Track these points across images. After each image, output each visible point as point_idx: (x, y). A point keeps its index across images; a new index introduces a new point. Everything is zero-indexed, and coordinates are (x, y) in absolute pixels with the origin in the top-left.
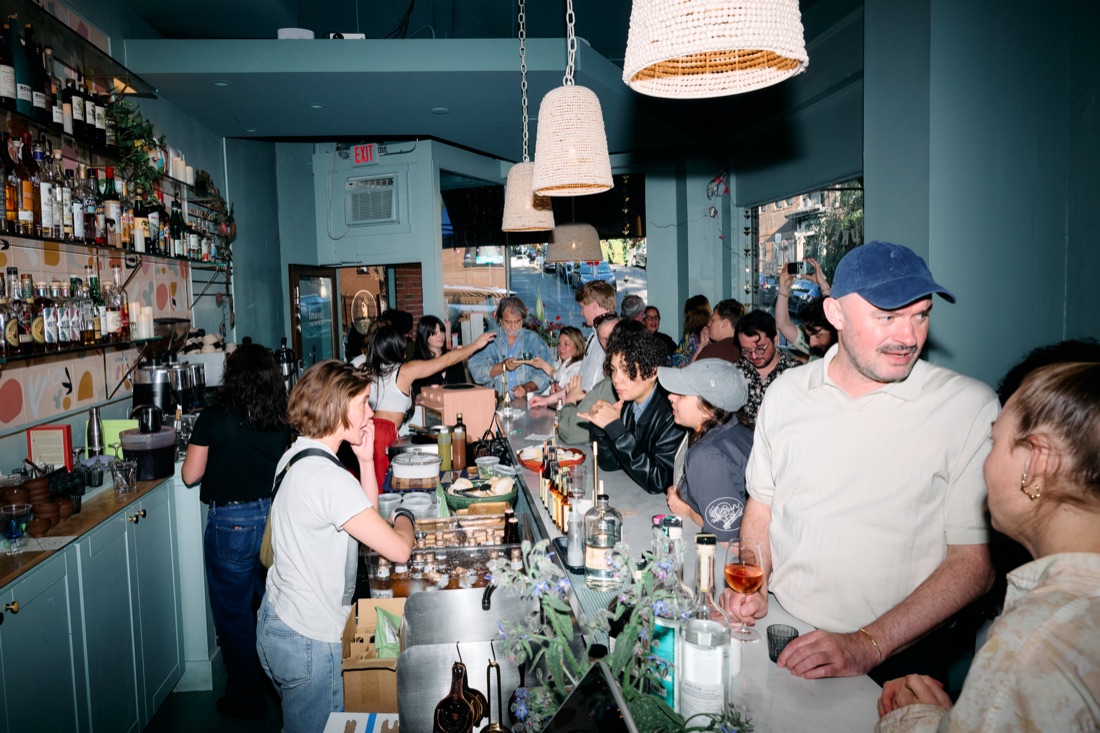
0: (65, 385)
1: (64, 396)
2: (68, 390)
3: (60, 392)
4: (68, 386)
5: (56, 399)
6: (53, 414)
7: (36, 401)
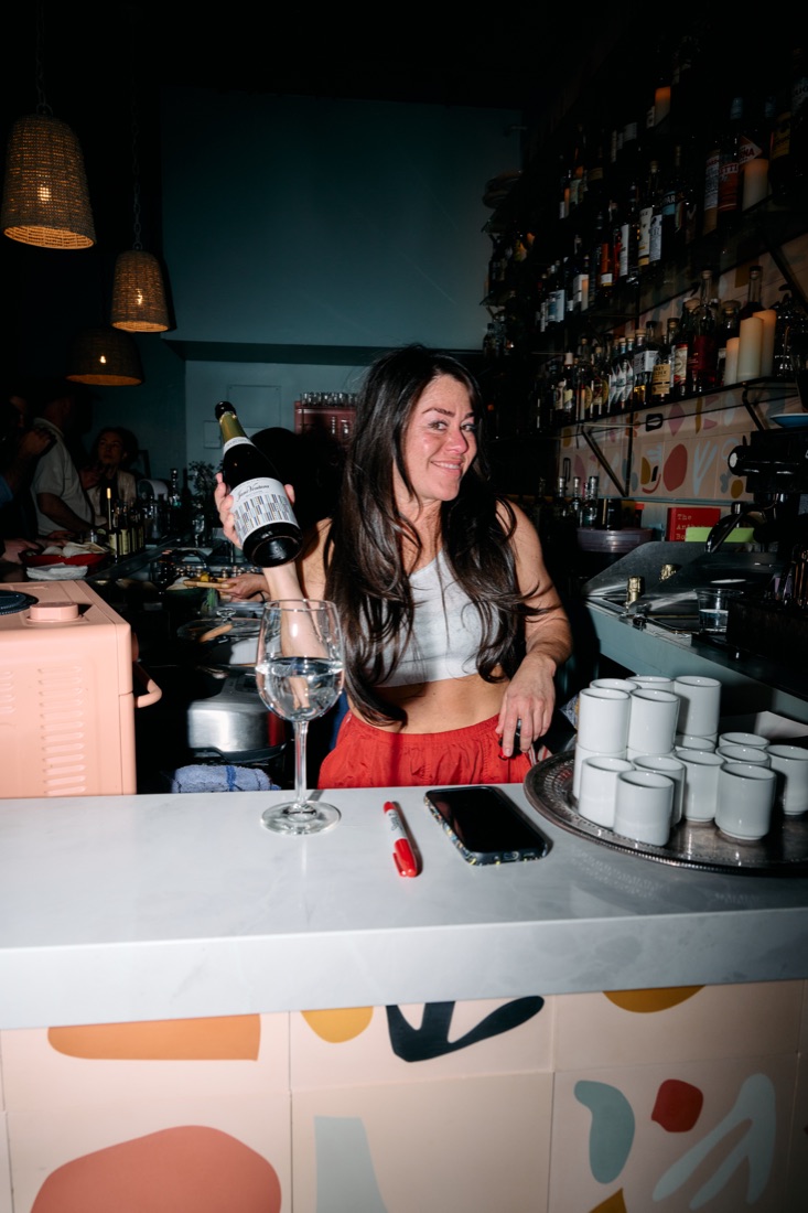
5: (724, 479)
6: (715, 498)
7: (699, 475)
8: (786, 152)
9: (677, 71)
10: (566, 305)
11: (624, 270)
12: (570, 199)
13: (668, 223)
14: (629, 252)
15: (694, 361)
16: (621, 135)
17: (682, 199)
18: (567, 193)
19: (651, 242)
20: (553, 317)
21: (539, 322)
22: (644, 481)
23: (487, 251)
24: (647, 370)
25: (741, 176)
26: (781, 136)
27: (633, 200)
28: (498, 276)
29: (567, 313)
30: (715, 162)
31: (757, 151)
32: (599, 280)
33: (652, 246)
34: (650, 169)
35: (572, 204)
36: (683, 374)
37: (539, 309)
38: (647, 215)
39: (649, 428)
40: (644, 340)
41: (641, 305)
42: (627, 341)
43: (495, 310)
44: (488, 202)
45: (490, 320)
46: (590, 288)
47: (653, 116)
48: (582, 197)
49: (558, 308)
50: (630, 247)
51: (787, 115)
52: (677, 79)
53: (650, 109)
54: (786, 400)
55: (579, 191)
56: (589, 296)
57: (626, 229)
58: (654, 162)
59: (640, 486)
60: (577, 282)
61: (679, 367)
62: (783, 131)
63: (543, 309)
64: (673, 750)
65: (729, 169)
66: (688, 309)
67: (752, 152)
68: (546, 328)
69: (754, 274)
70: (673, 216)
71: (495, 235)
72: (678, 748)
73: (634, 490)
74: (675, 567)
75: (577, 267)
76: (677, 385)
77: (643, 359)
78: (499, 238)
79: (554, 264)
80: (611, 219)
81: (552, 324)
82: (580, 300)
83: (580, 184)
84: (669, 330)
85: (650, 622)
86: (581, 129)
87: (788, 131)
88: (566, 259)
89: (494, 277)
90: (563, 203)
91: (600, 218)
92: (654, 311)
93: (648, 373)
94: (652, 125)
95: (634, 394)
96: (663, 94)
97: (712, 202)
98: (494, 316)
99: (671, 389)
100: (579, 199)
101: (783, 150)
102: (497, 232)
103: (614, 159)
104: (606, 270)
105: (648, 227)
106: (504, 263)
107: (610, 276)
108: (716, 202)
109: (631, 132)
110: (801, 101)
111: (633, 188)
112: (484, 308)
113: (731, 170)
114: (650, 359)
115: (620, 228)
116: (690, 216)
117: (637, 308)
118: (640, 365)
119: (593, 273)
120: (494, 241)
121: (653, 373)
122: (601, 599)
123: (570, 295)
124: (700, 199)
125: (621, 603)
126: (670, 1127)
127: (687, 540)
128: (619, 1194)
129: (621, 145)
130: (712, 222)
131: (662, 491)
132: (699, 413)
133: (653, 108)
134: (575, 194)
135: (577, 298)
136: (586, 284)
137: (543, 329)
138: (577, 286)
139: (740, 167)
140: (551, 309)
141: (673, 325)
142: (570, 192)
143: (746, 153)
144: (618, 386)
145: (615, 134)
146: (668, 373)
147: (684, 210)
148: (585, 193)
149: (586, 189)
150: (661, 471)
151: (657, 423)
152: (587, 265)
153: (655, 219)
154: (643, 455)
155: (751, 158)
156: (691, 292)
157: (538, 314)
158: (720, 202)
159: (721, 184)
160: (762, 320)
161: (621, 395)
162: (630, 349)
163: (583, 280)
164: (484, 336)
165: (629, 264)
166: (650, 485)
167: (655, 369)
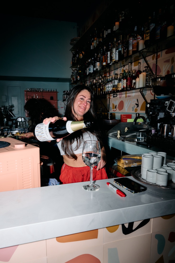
0: (136, 104)
1: (135, 108)
2: (137, 106)
3: (134, 106)
4: (137, 105)
5: (133, 108)
6: (131, 112)
7: (127, 107)
8: (149, 39)
9: (121, 19)
10: (93, 69)
11: (109, 62)
12: (94, 45)
13: (120, 52)
14: (110, 58)
15: (128, 83)
16: (107, 32)
17: (123, 47)
18: (93, 43)
19: (115, 56)
20: (90, 72)
21: (86, 73)
22: (113, 109)
23: (71, 55)
24: (116, 84)
25: (138, 43)
26: (147, 35)
27: (110, 46)
28: (75, 61)
29: (94, 71)
30: (131, 40)
31: (141, 38)
32: (102, 64)
33: (116, 57)
34: (114, 40)
35: (94, 46)
36: (125, 86)
37: (86, 70)
38: (114, 50)
39: (114, 97)
40: (114, 78)
41: (111, 69)
42: (110, 78)
43: (74, 69)
44: (71, 44)
45: (72, 71)
46: (100, 65)
47: (115, 28)
48: (97, 45)
49: (91, 69)
50: (110, 57)
51: (149, 31)
52: (121, 20)
53: (114, 26)
54: (147, 91)
55: (96, 43)
56: (100, 67)
57: (109, 53)
58: (115, 38)
59: (112, 110)
60: (96, 64)
61: (124, 84)
62: (147, 34)
63: (87, 70)
64: (161, 167)
65: (134, 41)
66: (125, 71)
67: (140, 38)
68: (88, 74)
69: (139, 64)
70: (121, 51)
71: (73, 52)
72: (162, 167)
73: (111, 110)
74: (128, 128)
75: (95, 60)
76: (124, 88)
77: (115, 82)
78: (74, 52)
79: (90, 59)
80: (105, 50)
81: (90, 73)
82: (97, 68)
83: (96, 42)
84: (120, 75)
85: (125, 140)
86: (96, 29)
87: (149, 35)
88: (93, 58)
89: (73, 61)
90: (91, 46)
91: (102, 50)
92: (114, 71)
93: (116, 85)
94: (115, 30)
95: (113, 89)
96: (117, 24)
97: (131, 48)
98: (73, 71)
99: (122, 89)
100: (96, 45)
101: (148, 38)
102: (74, 51)
103: (105, 37)
104: (104, 62)
105: (115, 53)
106: (76, 59)
107: (105, 63)
108: (132, 48)
109: (109, 31)
110: (152, 28)
111: (110, 44)
112: (71, 69)
113: (135, 42)
114: (116, 82)
115: (107, 52)
116: (125, 51)
117: (110, 70)
118: (114, 83)
119: (101, 62)
120: (73, 53)
121: (117, 85)
122: (111, 135)
123: (94, 66)
124: (128, 48)
125: (116, 136)
126: (171, 242)
127: (128, 122)
128: (162, 256)
129: (107, 34)
130: (131, 53)
131: (118, 110)
132: (126, 94)
133: (115, 26)
134: (95, 44)
135: (96, 68)
136: (99, 64)
137: (87, 74)
138: (96, 65)
139: (137, 41)
140: (89, 70)
141: (121, 75)
142: (94, 43)
143: (138, 38)
144: (108, 88)
145: (105, 31)
146: (121, 85)
147: (124, 49)
148: (98, 44)
149: (98, 43)
150: (117, 106)
151: (116, 96)
152: (98, 60)
153: (116, 51)
154: (113, 103)
155: (140, 39)
156: (123, 67)
157: (86, 71)
158: (133, 48)
159: (133, 45)
160: (144, 74)
161: (109, 90)
162: (111, 79)
163: (98, 64)
164: (71, 75)
165: (110, 61)
166: (115, 109)
167: (118, 84)
